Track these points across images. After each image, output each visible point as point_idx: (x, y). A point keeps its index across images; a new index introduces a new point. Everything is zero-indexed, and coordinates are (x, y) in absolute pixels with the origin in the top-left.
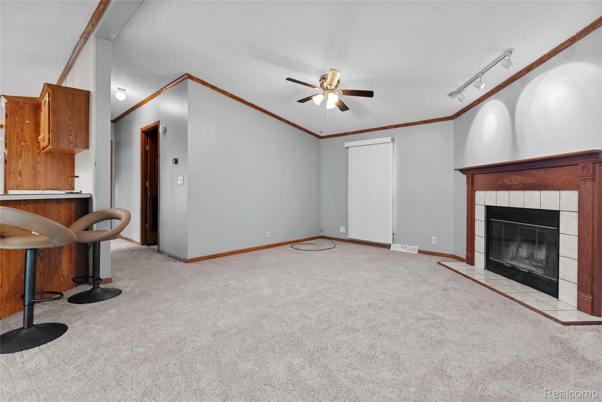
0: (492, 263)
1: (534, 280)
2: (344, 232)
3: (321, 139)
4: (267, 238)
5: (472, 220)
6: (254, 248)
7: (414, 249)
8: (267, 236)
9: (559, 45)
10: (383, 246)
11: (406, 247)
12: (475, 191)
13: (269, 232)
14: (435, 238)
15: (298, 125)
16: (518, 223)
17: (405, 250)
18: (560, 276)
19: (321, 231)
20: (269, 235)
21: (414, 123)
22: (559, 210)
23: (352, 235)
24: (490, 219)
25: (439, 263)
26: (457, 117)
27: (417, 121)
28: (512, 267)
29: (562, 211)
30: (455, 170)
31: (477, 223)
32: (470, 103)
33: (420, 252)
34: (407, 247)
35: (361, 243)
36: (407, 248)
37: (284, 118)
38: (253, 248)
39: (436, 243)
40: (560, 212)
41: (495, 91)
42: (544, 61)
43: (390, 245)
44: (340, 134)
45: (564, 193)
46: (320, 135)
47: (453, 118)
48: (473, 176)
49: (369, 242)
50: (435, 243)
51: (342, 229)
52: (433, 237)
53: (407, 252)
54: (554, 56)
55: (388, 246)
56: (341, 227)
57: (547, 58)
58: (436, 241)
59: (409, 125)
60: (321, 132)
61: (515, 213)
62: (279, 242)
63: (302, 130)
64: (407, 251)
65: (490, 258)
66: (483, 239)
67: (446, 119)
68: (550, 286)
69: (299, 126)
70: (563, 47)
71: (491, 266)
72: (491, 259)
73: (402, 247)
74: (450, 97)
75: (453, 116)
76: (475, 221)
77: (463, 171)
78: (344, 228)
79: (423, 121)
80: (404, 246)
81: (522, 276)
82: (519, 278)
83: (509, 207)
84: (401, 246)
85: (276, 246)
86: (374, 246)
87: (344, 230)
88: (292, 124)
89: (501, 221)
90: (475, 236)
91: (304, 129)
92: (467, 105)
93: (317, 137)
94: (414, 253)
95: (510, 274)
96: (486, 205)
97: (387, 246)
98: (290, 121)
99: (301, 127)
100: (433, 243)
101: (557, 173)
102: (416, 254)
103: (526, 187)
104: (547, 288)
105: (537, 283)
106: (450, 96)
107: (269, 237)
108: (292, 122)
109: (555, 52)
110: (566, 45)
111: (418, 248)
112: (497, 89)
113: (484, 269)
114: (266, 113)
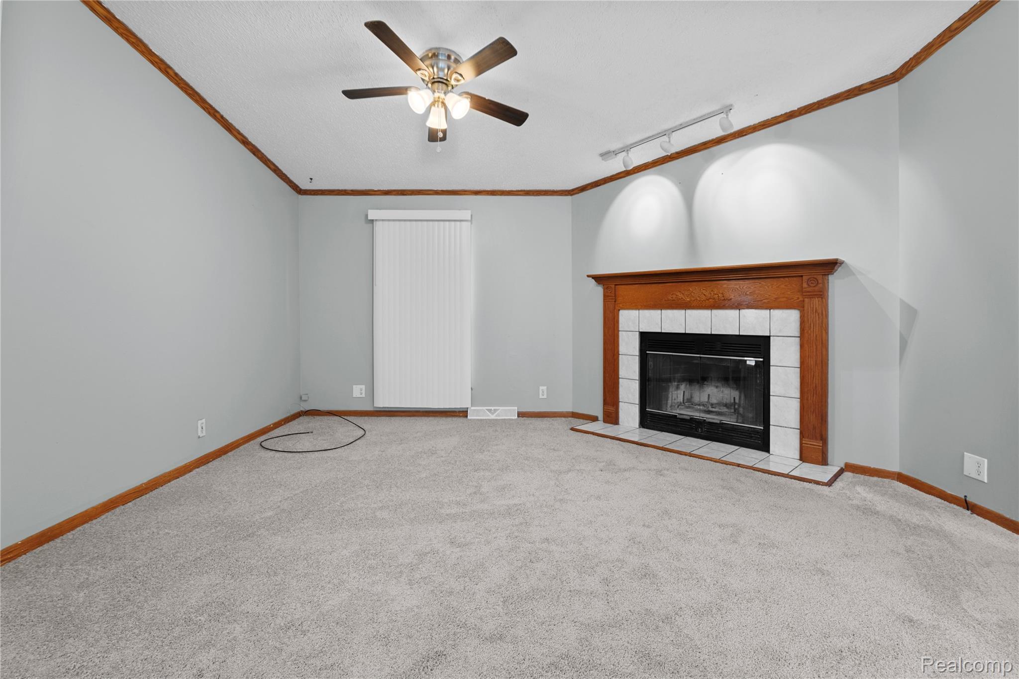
0: (650, 416)
1: (726, 433)
2: (363, 395)
3: (300, 196)
4: (199, 437)
5: (614, 355)
6: (170, 472)
7: (509, 413)
8: (200, 434)
9: (772, 118)
10: (452, 414)
11: (495, 410)
12: (619, 310)
13: (204, 421)
14: (545, 388)
15: (263, 154)
16: (699, 356)
17: (495, 415)
18: (772, 421)
19: (303, 399)
20: (204, 428)
21: (509, 191)
22: (769, 335)
23: (383, 401)
24: (647, 352)
25: (572, 429)
26: (578, 193)
27: (515, 190)
28: (691, 419)
29: (774, 336)
30: (588, 276)
31: (622, 360)
32: (612, 174)
33: (521, 415)
34: (499, 409)
35: (403, 414)
36: (498, 412)
37: (237, 127)
38: (165, 474)
39: (545, 397)
40: (771, 337)
41: (659, 163)
42: (744, 134)
43: (466, 410)
44: (352, 191)
45: (777, 313)
46: (301, 187)
47: (572, 193)
48: (617, 287)
49: (421, 410)
50: (543, 397)
51: (359, 391)
52: (540, 387)
53: (499, 418)
54: (759, 130)
55: (463, 413)
56: (354, 386)
57: (750, 131)
58: (545, 393)
59: (499, 193)
60: (311, 179)
61: (693, 342)
62: (226, 444)
63: (269, 167)
64: (499, 416)
65: (647, 409)
66: (636, 383)
67: (561, 193)
68: (752, 437)
69: (265, 156)
70: (775, 121)
71: (648, 420)
72: (649, 411)
73: (490, 411)
74: (601, 158)
75: (573, 190)
76: (619, 357)
77: (599, 279)
78: (363, 387)
79: (524, 191)
80: (493, 408)
81: (705, 429)
82: (701, 432)
83: (685, 334)
84: (486, 409)
85: (220, 456)
86: (431, 416)
87: (364, 391)
88: (251, 147)
89: (669, 355)
90: (620, 379)
91: (274, 165)
92: (606, 176)
93: (293, 189)
94: (511, 418)
95: (684, 429)
96: (640, 331)
97: (460, 412)
98: (251, 139)
99: (269, 160)
100: (541, 397)
101: (768, 287)
102: (515, 419)
103: (717, 305)
104: (748, 441)
105: (732, 436)
106: (602, 156)
107: (204, 434)
108: (254, 143)
109: (763, 125)
110: (780, 119)
111: (516, 408)
112: (663, 161)
113: (638, 427)
114: (196, 101)
